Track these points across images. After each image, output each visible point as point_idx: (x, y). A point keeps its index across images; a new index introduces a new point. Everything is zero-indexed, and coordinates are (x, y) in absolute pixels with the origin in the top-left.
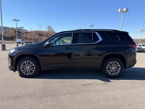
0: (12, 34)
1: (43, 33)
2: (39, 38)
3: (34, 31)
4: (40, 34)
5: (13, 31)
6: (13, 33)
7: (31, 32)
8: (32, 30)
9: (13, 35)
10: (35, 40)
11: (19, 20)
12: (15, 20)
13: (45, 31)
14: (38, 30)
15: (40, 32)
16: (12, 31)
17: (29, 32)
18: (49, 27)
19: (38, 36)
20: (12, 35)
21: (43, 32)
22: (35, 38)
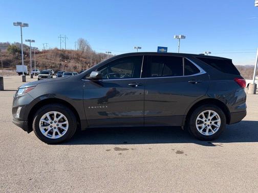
0: (8, 56)
1: (69, 54)
2: (61, 64)
3: (51, 50)
4: (64, 55)
5: (9, 50)
6: (8, 54)
7: (45, 52)
8: (47, 48)
9: (8, 58)
10: (54, 67)
11: (26, 25)
12: (19, 24)
13: (73, 51)
14: (59, 48)
15: (64, 51)
16: (6, 50)
17: (41, 53)
18: (82, 42)
19: (59, 59)
20: (6, 58)
21: (70, 52)
22: (53, 63)
